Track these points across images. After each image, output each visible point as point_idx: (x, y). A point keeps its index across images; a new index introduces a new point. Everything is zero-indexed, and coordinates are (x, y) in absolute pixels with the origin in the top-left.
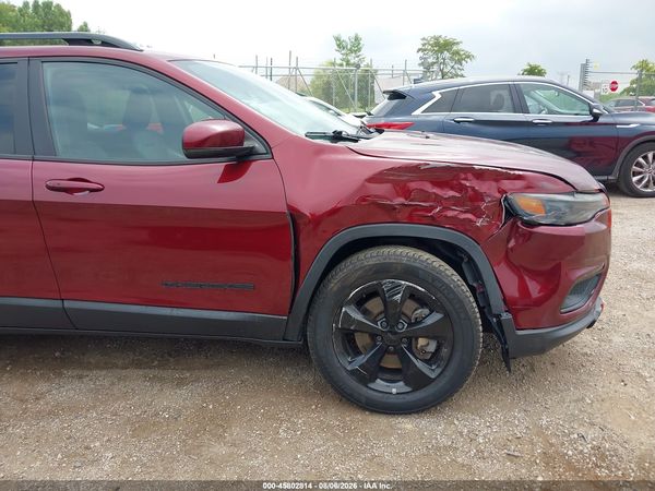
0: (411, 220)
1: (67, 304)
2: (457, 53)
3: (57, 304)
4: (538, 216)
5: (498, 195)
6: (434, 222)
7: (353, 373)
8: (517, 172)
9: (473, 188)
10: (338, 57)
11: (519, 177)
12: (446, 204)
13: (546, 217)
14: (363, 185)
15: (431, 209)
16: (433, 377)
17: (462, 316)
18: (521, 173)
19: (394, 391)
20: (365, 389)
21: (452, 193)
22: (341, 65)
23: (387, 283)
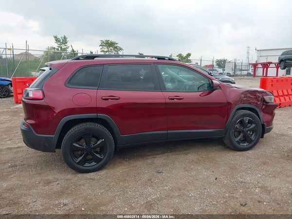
1: (169, 132)
2: (116, 47)
3: (166, 132)
5: (262, 97)
7: (237, 141)
8: (265, 92)
10: (56, 45)
15: (250, 100)
21: (254, 97)
22: (58, 49)
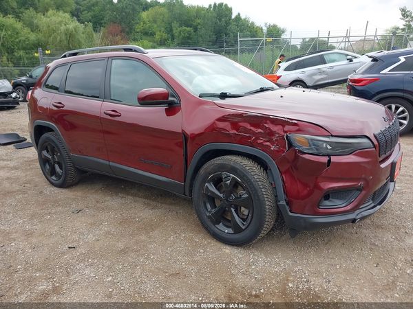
0: (240, 142)
1: (111, 163)
3: (107, 163)
4: (304, 148)
5: (283, 134)
6: (251, 145)
7: (209, 217)
8: (294, 121)
9: (269, 129)
11: (295, 125)
12: (258, 136)
13: (308, 149)
14: (214, 123)
15: (250, 138)
16: (243, 228)
17: (257, 198)
18: (296, 122)
19: (226, 231)
20: (213, 227)
21: (260, 130)
23: (224, 174)
